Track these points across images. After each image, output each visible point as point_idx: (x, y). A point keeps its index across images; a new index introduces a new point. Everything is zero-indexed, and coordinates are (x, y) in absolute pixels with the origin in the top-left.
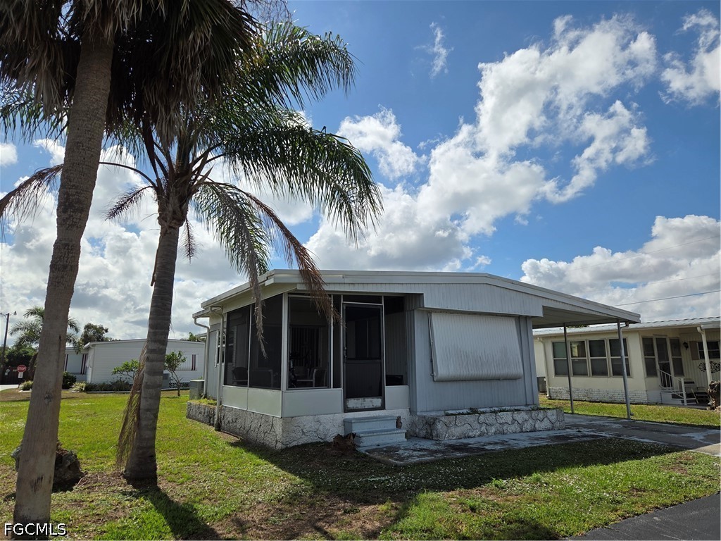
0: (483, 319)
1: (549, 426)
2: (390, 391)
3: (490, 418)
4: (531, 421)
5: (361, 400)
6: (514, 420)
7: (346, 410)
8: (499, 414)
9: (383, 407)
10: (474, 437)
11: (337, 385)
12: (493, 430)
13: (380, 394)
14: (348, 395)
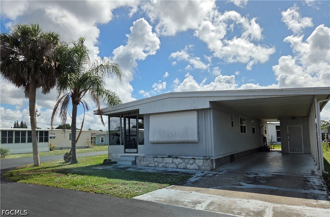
0: (177, 114)
1: (197, 168)
2: (139, 146)
3: (160, 160)
4: (184, 164)
5: (130, 149)
6: (173, 162)
7: (125, 152)
8: (165, 158)
9: (137, 153)
10: (152, 167)
11: (122, 144)
12: (161, 165)
13: (136, 147)
14: (126, 147)
